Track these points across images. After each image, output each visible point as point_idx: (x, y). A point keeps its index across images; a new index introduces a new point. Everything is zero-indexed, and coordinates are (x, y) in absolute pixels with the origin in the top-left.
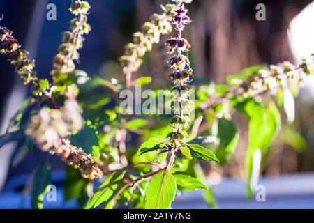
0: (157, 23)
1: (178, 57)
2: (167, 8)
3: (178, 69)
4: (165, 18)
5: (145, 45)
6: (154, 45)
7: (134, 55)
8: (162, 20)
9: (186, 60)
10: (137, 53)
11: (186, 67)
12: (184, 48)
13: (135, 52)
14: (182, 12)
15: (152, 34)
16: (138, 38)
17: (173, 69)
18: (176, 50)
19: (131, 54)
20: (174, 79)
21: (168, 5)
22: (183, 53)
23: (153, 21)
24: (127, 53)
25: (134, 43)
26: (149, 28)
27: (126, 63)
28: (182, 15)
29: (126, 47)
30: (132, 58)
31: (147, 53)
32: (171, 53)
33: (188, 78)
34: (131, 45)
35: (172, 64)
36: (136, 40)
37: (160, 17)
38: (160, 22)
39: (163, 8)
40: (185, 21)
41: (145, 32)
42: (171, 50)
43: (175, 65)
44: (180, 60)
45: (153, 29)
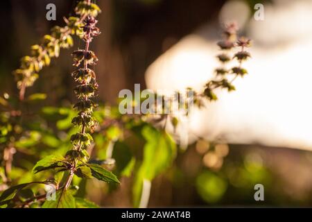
0: (58, 36)
1: (83, 69)
2: (70, 21)
3: (84, 83)
4: (67, 31)
5: (43, 59)
6: (53, 59)
7: (31, 69)
8: (64, 33)
9: (92, 74)
10: (34, 67)
11: (92, 81)
12: (90, 61)
13: (32, 66)
14: (92, 22)
15: (53, 48)
16: (37, 50)
17: (78, 83)
18: (82, 63)
19: (28, 67)
20: (79, 93)
21: (71, 18)
22: (89, 66)
23: (54, 34)
24: (23, 66)
25: (31, 56)
26: (49, 41)
27: (22, 77)
28: (92, 26)
29: (22, 59)
30: (28, 72)
31: (45, 67)
32: (77, 65)
33: (93, 94)
34: (28, 58)
35: (77, 77)
36: (34, 53)
37: (62, 30)
38: (62, 35)
39: (66, 21)
40: (95, 32)
41: (45, 45)
42: (78, 62)
43: (80, 78)
44: (86, 73)
45: (54, 42)
